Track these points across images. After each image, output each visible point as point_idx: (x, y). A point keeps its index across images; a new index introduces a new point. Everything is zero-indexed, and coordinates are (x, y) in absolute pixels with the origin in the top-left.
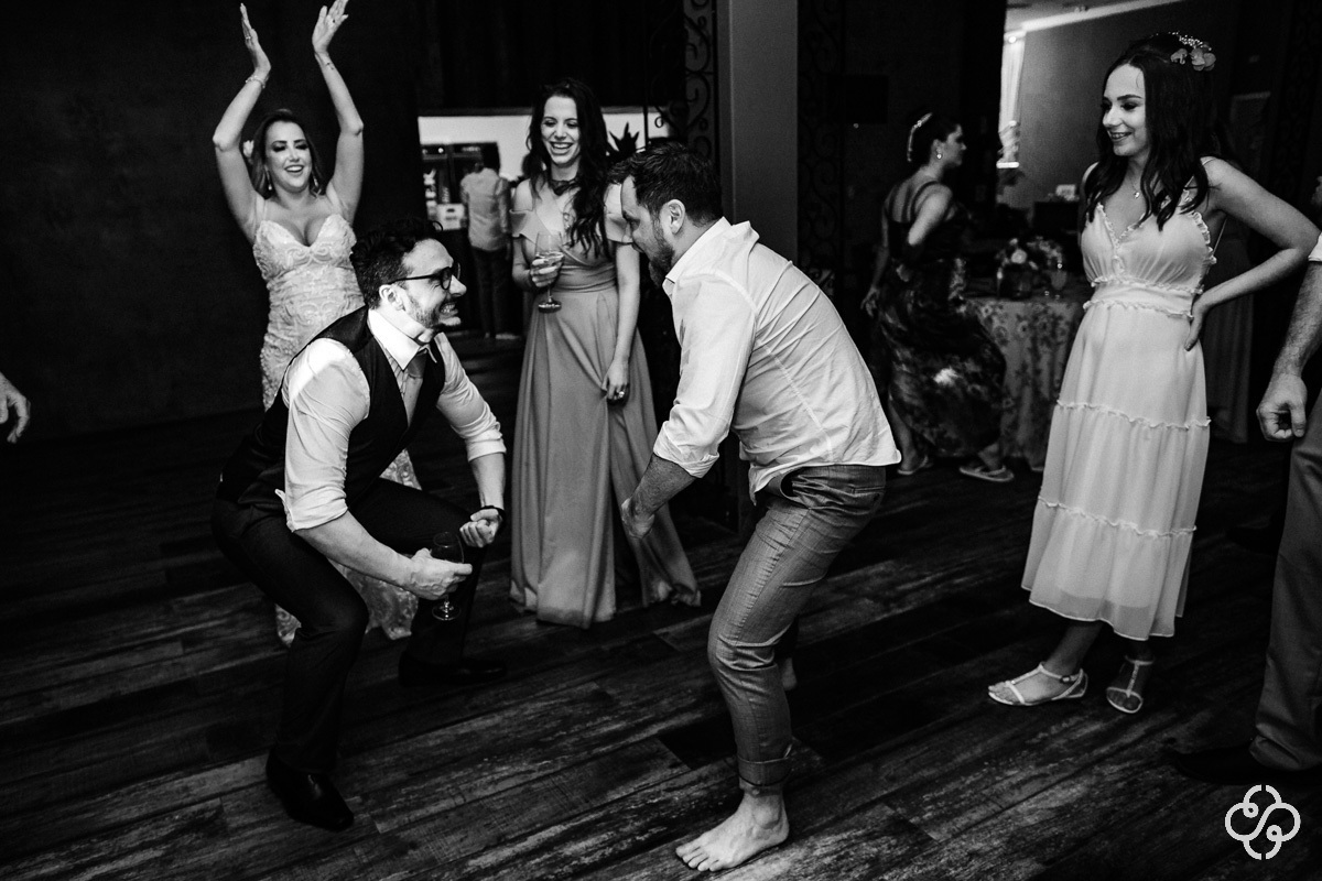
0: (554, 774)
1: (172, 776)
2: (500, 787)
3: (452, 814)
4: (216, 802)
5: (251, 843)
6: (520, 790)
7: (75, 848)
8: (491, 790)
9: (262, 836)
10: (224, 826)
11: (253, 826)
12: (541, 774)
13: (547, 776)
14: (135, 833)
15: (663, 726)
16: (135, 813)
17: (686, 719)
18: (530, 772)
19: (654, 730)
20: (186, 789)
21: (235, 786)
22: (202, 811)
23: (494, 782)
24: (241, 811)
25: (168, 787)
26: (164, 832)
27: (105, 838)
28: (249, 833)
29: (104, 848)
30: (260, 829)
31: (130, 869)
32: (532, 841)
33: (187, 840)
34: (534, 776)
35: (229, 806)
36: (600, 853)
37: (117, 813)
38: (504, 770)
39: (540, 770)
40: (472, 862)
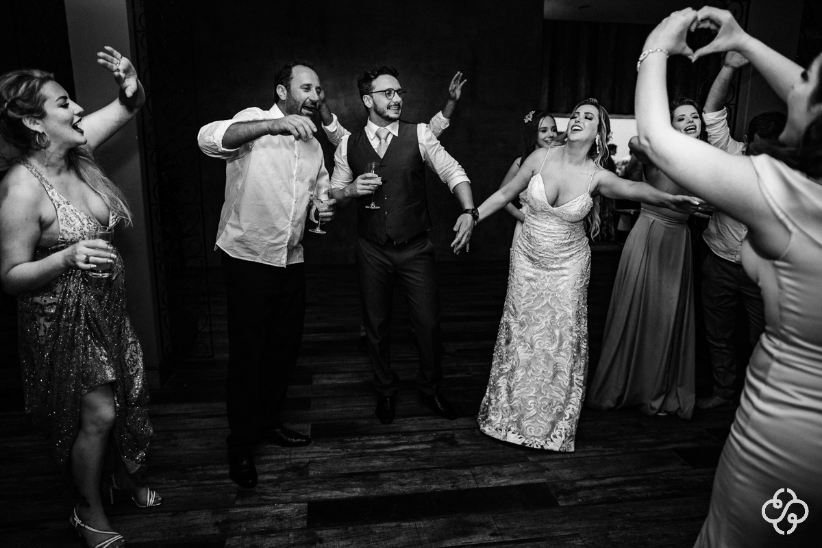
0: (617, 455)
1: (429, 417)
2: (589, 454)
3: (565, 461)
4: (451, 432)
5: (469, 452)
6: (599, 458)
7: (392, 436)
8: (584, 455)
9: (475, 450)
10: (456, 442)
11: (470, 445)
12: (610, 453)
13: (614, 455)
14: (417, 437)
15: (675, 446)
16: (415, 429)
17: (689, 445)
18: (604, 451)
19: (671, 446)
20: (436, 424)
21: (459, 427)
22: (446, 434)
23: (586, 452)
24: (462, 438)
25: (427, 421)
26: (430, 439)
27: (405, 436)
28: (468, 448)
29: (404, 439)
30: (473, 447)
31: (418, 450)
32: (608, 481)
33: (441, 444)
34: (607, 453)
35: (457, 435)
36: (645, 494)
37: (408, 427)
38: (590, 448)
39: (609, 451)
40: (578, 483)
